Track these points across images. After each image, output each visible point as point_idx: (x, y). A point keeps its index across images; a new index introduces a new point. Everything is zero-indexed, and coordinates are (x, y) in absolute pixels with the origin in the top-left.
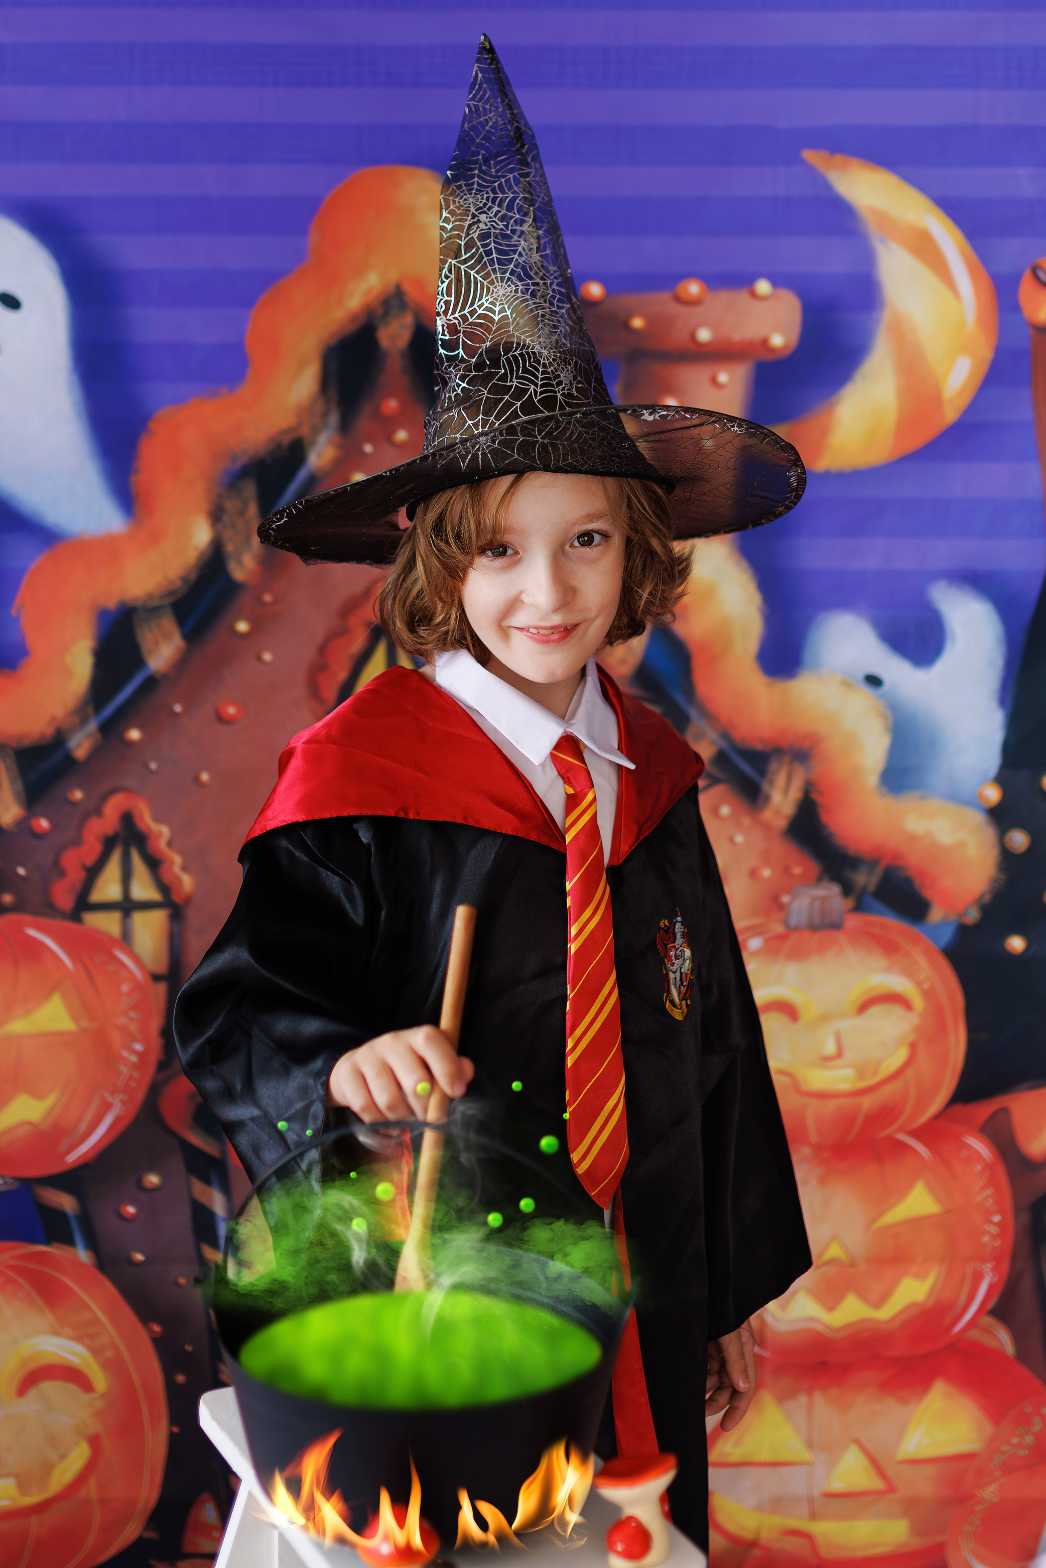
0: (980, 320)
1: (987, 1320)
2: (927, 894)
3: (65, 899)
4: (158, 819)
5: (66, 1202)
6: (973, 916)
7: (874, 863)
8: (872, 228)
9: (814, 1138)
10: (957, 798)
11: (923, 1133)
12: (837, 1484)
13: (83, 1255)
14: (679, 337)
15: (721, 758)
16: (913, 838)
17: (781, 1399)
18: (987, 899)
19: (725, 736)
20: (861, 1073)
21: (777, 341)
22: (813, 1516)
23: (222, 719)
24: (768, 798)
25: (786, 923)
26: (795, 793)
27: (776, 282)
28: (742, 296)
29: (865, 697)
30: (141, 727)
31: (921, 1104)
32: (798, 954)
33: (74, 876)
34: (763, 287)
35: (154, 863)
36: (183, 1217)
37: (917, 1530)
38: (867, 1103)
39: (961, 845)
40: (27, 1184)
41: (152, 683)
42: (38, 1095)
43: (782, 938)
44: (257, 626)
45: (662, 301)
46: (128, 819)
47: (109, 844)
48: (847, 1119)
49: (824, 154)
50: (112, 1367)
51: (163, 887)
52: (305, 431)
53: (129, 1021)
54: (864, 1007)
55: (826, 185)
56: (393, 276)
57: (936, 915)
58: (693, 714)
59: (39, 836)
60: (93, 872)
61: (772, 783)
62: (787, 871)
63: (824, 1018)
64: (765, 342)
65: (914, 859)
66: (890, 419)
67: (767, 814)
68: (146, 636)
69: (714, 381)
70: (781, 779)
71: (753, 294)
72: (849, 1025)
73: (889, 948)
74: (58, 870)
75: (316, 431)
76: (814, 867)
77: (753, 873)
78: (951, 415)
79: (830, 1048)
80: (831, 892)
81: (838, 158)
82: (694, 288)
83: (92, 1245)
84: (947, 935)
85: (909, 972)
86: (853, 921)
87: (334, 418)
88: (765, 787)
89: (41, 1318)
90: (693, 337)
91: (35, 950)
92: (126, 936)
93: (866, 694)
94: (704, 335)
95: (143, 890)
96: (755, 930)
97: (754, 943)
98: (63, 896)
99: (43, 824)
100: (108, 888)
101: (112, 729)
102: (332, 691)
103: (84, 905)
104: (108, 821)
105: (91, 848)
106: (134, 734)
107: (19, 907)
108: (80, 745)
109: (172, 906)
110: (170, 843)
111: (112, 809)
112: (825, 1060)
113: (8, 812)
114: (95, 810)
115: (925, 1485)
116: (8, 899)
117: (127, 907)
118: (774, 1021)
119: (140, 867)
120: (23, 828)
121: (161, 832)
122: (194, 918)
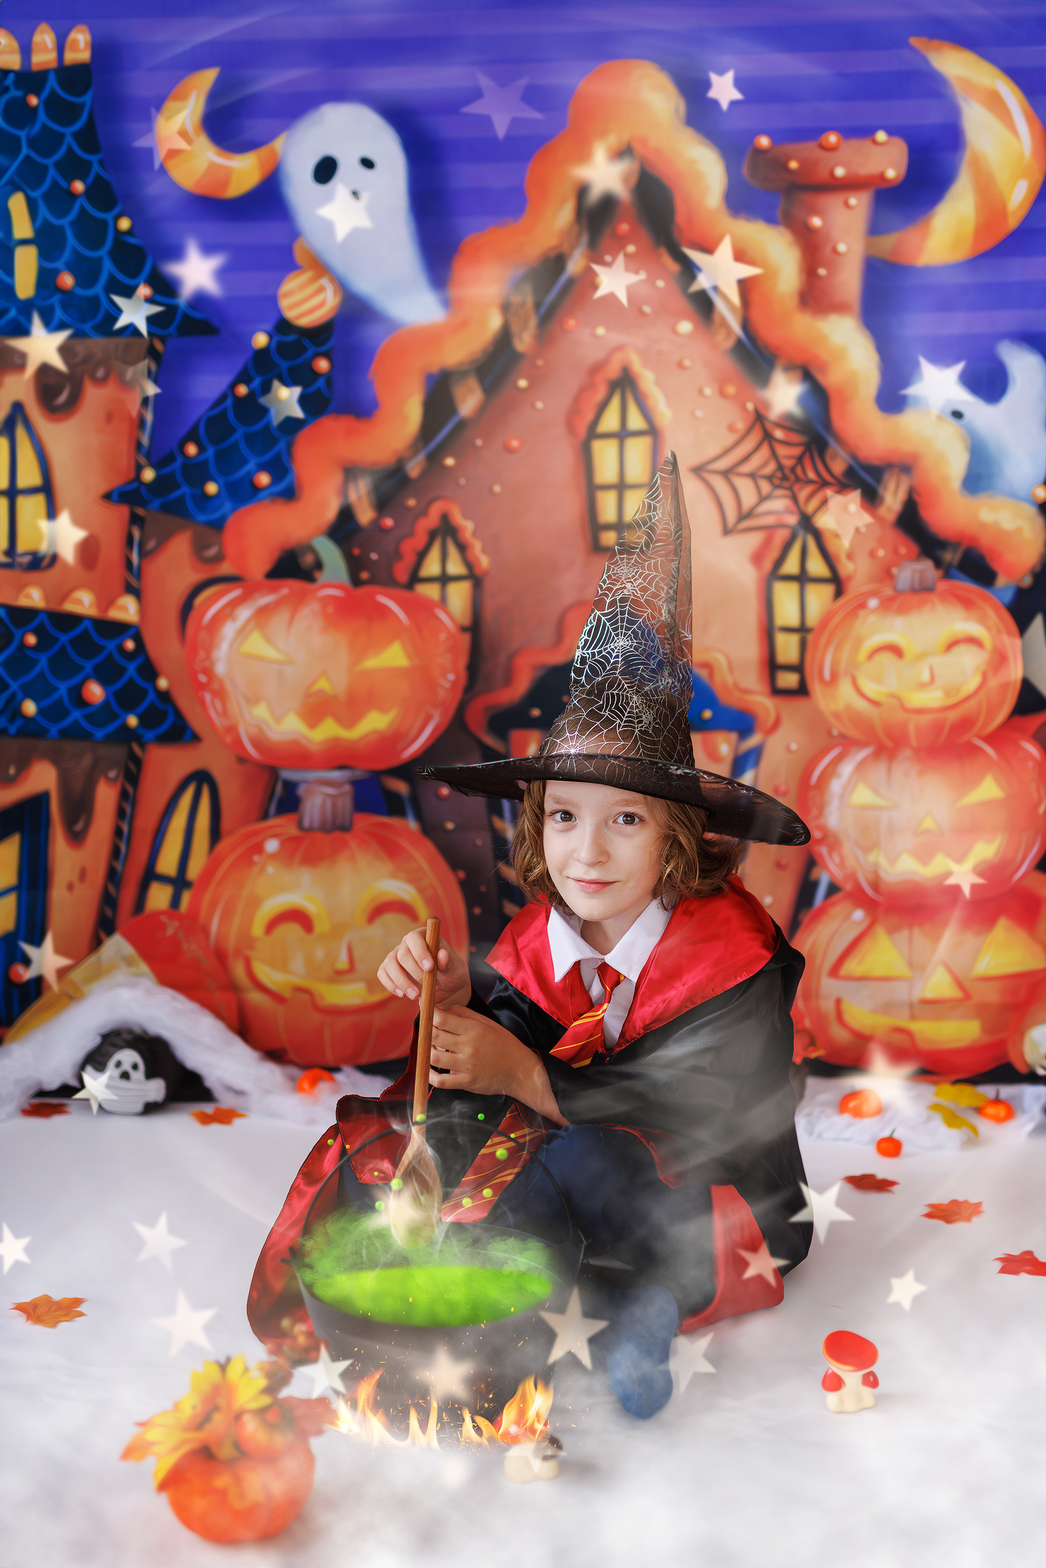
0: (1035, 152)
1: (1037, 873)
2: (995, 566)
4: (466, 517)
5: (401, 787)
6: (1027, 581)
7: (955, 545)
8: (958, 89)
9: (914, 742)
10: (1014, 496)
11: (991, 739)
12: (930, 994)
13: (412, 824)
14: (823, 174)
15: (850, 472)
16: (984, 526)
17: (892, 930)
18: (1038, 569)
19: (854, 456)
20: (948, 693)
21: (891, 174)
22: (913, 1017)
23: (509, 450)
24: (882, 500)
25: (895, 589)
26: (902, 495)
27: (891, 132)
28: (865, 144)
29: (951, 428)
30: (454, 456)
31: (990, 717)
32: (903, 610)
33: (409, 559)
34: (881, 136)
35: (463, 548)
37: (986, 1030)
38: (952, 716)
39: (1019, 530)
40: (376, 776)
41: (462, 425)
42: (384, 710)
43: (891, 599)
44: (532, 383)
45: (809, 149)
46: (445, 519)
47: (432, 535)
48: (937, 727)
49: (925, 39)
50: (433, 902)
51: (469, 565)
52: (565, 248)
53: (443, 660)
54: (952, 645)
55: (926, 61)
56: (626, 137)
57: (1001, 581)
58: (831, 442)
59: (385, 531)
60: (422, 556)
61: (885, 489)
62: (896, 551)
63: (921, 656)
64: (882, 176)
65: (986, 541)
66: (970, 227)
67: (882, 511)
68: (458, 391)
69: (846, 205)
70: (891, 486)
71: (875, 142)
72: (940, 662)
73: (967, 603)
74: (397, 555)
75: (573, 247)
76: (915, 548)
77: (872, 554)
78: (1013, 222)
79: (926, 677)
80: (927, 566)
81: (935, 43)
82: (833, 138)
83: (419, 817)
84: (1008, 596)
85: (983, 621)
86: (942, 586)
87: (585, 239)
88: (881, 491)
89: (384, 866)
90: (832, 173)
91: (384, 611)
92: (444, 599)
93: (953, 421)
94: (840, 172)
95: (455, 567)
96: (873, 594)
97: (873, 603)
98: (402, 572)
99: (389, 522)
100: (432, 567)
101: (434, 459)
102: (582, 429)
103: (415, 578)
104: (432, 520)
105: (421, 538)
106: (450, 461)
107: (372, 581)
108: (414, 468)
109: (475, 578)
110: (474, 534)
111: (435, 511)
112: (922, 686)
113: (365, 515)
114: (423, 512)
115: (992, 995)
116: (365, 575)
117: (444, 579)
118: (887, 658)
119: (453, 552)
120: (376, 524)
121: (467, 527)
122: (489, 587)
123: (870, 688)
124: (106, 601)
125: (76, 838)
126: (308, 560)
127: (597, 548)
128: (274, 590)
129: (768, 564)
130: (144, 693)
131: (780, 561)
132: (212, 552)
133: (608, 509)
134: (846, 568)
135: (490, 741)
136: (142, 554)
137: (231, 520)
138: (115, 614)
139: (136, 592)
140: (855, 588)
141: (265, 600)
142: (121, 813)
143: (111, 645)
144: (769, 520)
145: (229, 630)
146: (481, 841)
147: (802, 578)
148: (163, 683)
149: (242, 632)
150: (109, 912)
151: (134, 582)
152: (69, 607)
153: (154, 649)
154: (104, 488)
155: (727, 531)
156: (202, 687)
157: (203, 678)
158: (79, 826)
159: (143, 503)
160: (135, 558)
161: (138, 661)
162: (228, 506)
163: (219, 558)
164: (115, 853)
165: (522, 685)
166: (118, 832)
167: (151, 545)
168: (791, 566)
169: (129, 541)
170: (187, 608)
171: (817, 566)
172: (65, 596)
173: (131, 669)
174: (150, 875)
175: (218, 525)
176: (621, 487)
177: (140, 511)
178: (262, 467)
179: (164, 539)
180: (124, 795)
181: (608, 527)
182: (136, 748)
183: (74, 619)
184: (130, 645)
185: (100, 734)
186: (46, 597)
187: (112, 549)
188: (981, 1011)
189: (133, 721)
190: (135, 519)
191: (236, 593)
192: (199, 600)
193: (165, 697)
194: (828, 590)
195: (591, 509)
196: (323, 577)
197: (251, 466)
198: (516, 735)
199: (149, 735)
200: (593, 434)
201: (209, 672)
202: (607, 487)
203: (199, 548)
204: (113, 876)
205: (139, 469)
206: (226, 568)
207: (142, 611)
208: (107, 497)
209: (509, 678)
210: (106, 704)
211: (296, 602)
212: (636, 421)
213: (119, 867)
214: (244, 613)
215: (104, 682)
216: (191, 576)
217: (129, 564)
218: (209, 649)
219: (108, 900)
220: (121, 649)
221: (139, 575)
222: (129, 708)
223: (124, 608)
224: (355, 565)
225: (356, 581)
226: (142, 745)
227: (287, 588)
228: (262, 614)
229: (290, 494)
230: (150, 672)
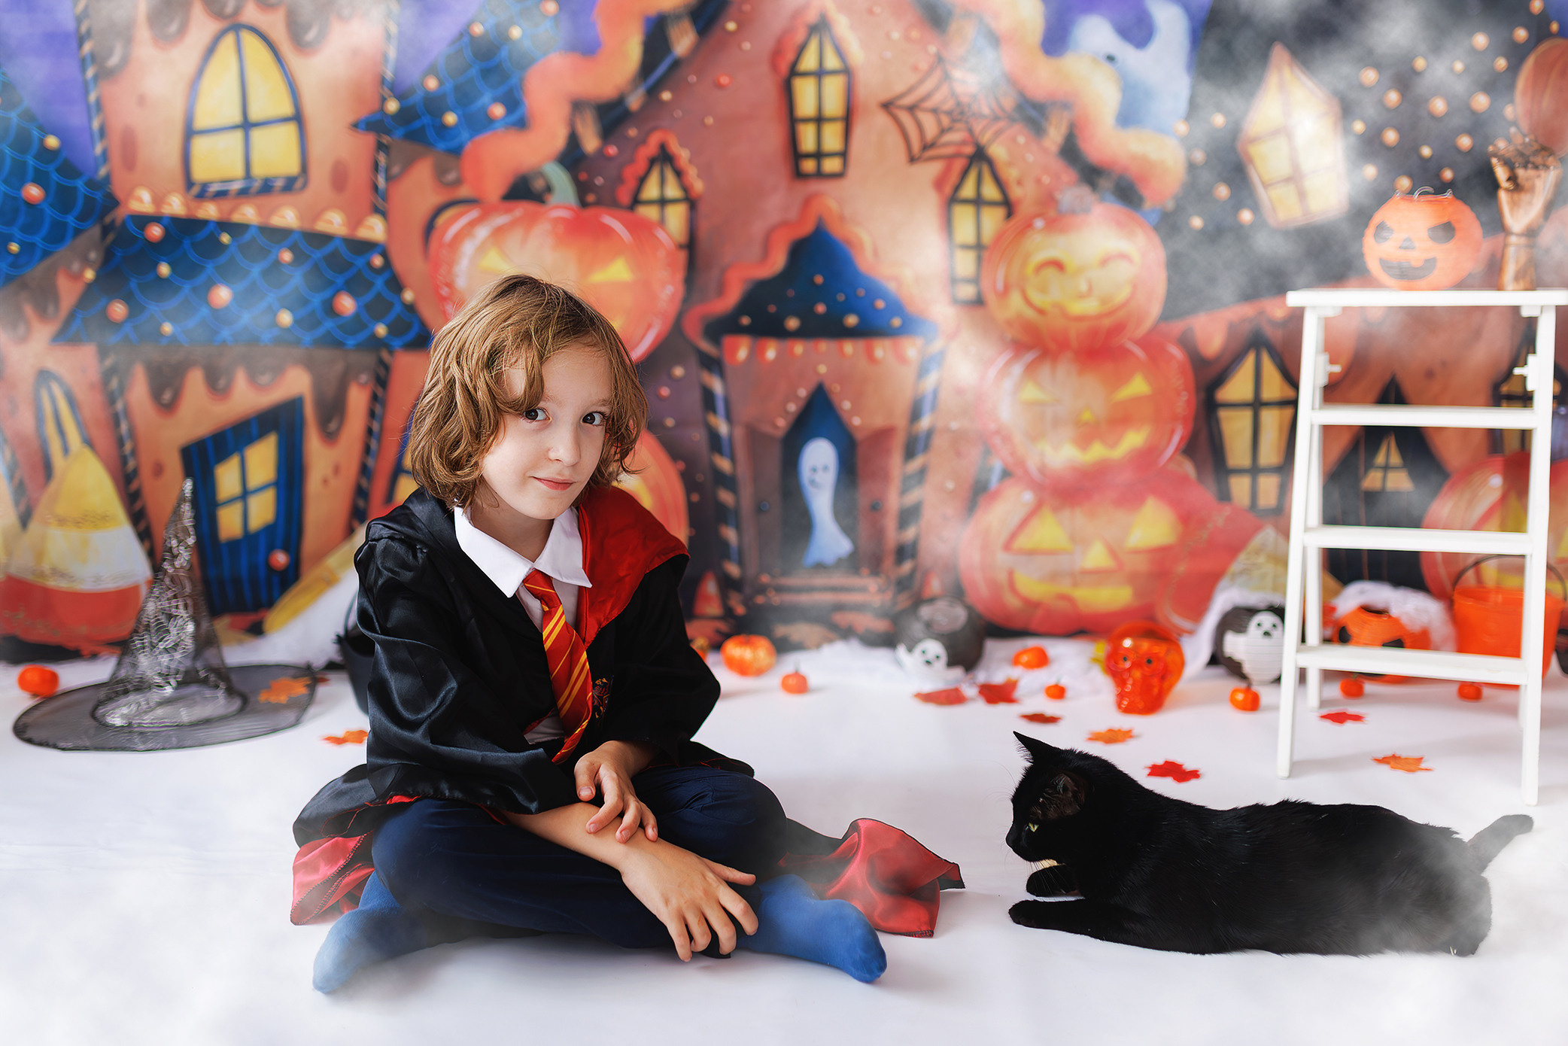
1: (1180, 458)
2: (1142, 190)
3: (625, 197)
4: (682, 145)
6: (1170, 205)
7: (1110, 172)
9: (1073, 346)
11: (1141, 343)
12: (1089, 565)
15: (1018, 108)
16: (1133, 156)
17: (1056, 510)
18: (1178, 194)
19: (1021, 94)
20: (1102, 302)
22: (1075, 584)
23: (719, 86)
24: (1047, 132)
25: (1058, 211)
26: (1063, 130)
29: (1106, 69)
30: (671, 90)
31: (1140, 322)
33: (631, 183)
35: (679, 174)
36: (695, 398)
37: (1137, 595)
38: (1107, 322)
39: (1163, 160)
41: (677, 64)
43: (1053, 221)
44: (741, 26)
46: (663, 147)
47: (652, 162)
48: (1094, 333)
50: (654, 493)
51: (685, 188)
53: (663, 274)
54: (1104, 262)
57: (1148, 205)
59: (610, 158)
60: (642, 181)
61: (1049, 122)
62: (1058, 178)
63: (1080, 271)
65: (1136, 171)
67: (1046, 142)
68: (673, 33)
70: (1054, 120)
72: (1095, 275)
74: (620, 180)
76: (1075, 175)
77: (1038, 181)
79: (1084, 288)
80: (1084, 190)
84: (1156, 216)
85: (1133, 240)
86: (1098, 208)
88: (1045, 125)
91: (607, 231)
92: (662, 220)
93: (1107, 65)
95: (673, 191)
96: (1039, 215)
97: (1039, 223)
98: (625, 196)
99: (612, 150)
100: (651, 191)
101: (653, 92)
102: (784, 67)
103: (636, 201)
104: (651, 148)
105: (641, 165)
106: (666, 96)
107: (598, 203)
108: (634, 102)
109: (691, 202)
110: (690, 161)
111: (654, 141)
112: (1081, 296)
113: (591, 142)
114: (643, 141)
115: (1141, 565)
116: (591, 198)
117: (663, 202)
118: (1051, 272)
119: (670, 177)
120: (600, 153)
121: (683, 155)
122: (703, 208)
123: (1037, 298)
124: (356, 222)
125: (330, 437)
126: (538, 185)
127: (799, 175)
128: (508, 211)
129: (948, 189)
130: (391, 305)
131: (958, 187)
132: (451, 176)
133: (807, 139)
134: (1016, 192)
135: (706, 346)
136: (389, 179)
137: (469, 147)
138: (363, 233)
139: (384, 214)
140: (1025, 209)
141: (501, 220)
142: (372, 414)
143: (360, 262)
144: (948, 151)
145: (468, 248)
146: (698, 437)
147: (978, 202)
148: (408, 296)
149: (481, 250)
150: (361, 503)
151: (380, 203)
152: (321, 226)
153: (400, 265)
154: (351, 118)
155: (912, 159)
156: (443, 299)
157: (445, 291)
158: (333, 426)
159: (388, 132)
160: (381, 181)
161: (386, 275)
162: (465, 135)
163: (458, 182)
164: (367, 450)
165: (732, 297)
166: (369, 432)
167: (396, 170)
168: (968, 190)
169: (376, 167)
170: (429, 228)
171: (990, 191)
172: (317, 216)
173: (379, 283)
174: (398, 470)
175: (456, 152)
176: (819, 120)
177: (386, 139)
178: (496, 100)
179: (408, 164)
180: (375, 398)
181: (808, 156)
182: (385, 355)
183: (326, 238)
184: (378, 261)
185: (351, 342)
186: (301, 217)
187: (359, 173)
188: (1133, 579)
189: (381, 330)
190: (381, 147)
191: (474, 214)
192: (441, 220)
193: (411, 308)
194: (999, 213)
195: (793, 140)
196: (553, 199)
197: (486, 98)
198: (728, 340)
199: (397, 343)
200: (794, 72)
201: (450, 285)
202: (806, 120)
203: (440, 172)
204: (364, 470)
205: (384, 100)
206: (464, 192)
207: (389, 230)
208: (355, 126)
209: (721, 290)
210: (357, 316)
211: (530, 221)
212: (832, 62)
213: (371, 462)
214: (482, 232)
215: (354, 294)
216: (432, 198)
217: (375, 188)
218: (451, 263)
219: (361, 492)
220: (369, 265)
221: (385, 197)
222: (378, 318)
223: (372, 228)
224: (582, 189)
225: (583, 204)
226: (391, 352)
227: (521, 209)
228: (498, 233)
229: (522, 124)
230: (396, 285)
